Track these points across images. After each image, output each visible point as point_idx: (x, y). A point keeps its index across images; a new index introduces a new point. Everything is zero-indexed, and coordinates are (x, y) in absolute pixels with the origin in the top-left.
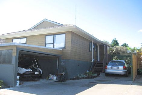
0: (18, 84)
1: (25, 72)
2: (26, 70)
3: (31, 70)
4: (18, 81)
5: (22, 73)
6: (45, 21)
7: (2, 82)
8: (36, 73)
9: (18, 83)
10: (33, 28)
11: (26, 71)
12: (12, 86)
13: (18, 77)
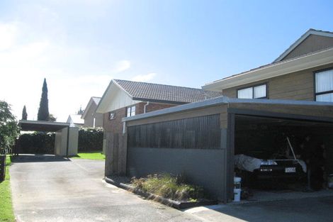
0: (237, 198)
1: (258, 167)
2: (262, 164)
3: (276, 164)
4: (238, 191)
5: (251, 170)
6: (310, 35)
7: (202, 189)
8: (288, 170)
9: (239, 194)
10: (283, 57)
11: (262, 166)
12: (223, 202)
13: (237, 180)
